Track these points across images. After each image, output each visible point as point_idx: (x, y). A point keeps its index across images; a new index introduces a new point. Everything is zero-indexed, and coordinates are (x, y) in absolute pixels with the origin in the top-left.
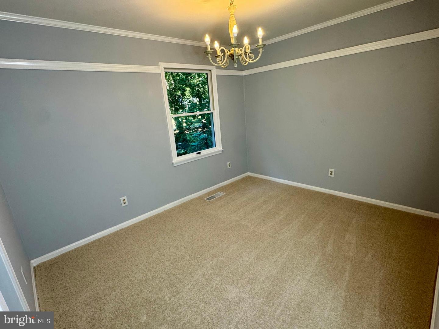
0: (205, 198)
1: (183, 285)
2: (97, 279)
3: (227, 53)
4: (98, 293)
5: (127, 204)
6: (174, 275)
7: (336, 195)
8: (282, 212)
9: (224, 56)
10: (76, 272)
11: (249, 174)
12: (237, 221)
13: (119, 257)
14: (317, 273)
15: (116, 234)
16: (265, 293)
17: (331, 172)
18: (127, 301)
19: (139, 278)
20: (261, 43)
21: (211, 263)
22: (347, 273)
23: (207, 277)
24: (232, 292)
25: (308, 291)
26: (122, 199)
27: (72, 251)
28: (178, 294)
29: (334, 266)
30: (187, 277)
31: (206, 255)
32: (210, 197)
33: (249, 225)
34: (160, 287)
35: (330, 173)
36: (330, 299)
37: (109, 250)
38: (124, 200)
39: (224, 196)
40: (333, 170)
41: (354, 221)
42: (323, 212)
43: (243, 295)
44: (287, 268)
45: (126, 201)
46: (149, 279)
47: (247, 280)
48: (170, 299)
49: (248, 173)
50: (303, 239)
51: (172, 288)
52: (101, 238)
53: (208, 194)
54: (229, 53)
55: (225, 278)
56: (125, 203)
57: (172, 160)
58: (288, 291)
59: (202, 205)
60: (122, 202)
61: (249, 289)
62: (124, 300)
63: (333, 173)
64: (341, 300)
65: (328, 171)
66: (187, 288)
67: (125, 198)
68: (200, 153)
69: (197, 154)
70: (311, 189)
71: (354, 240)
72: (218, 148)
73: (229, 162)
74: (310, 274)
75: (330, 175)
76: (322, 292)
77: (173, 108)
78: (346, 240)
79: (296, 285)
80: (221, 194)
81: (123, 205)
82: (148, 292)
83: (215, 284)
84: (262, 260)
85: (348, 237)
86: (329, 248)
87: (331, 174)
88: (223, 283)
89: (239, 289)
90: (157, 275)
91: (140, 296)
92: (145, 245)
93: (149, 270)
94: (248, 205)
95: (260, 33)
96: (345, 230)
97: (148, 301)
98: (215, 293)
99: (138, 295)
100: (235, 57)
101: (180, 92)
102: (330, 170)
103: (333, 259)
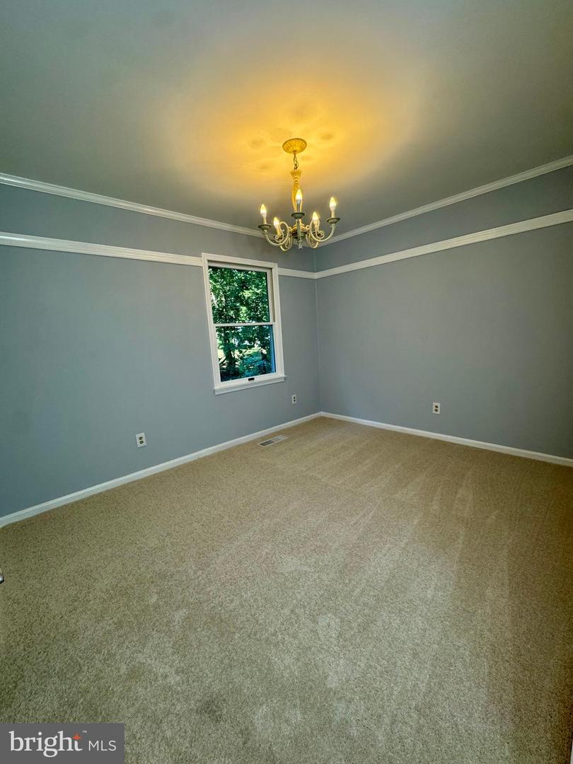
0: (258, 442)
1: (217, 554)
2: (89, 545)
3: (290, 229)
4: (89, 565)
5: (144, 444)
6: (204, 541)
7: (443, 439)
8: (367, 461)
9: (285, 233)
10: (59, 536)
11: (322, 414)
12: (302, 471)
13: (126, 516)
14: (416, 538)
15: (125, 487)
16: (339, 566)
17: (437, 407)
18: (131, 576)
19: (152, 545)
20: (333, 216)
21: (261, 525)
22: (460, 541)
23: (253, 544)
24: (290, 564)
25: (402, 562)
26: (138, 436)
27: (58, 508)
28: (208, 566)
29: (440, 531)
30: (224, 544)
31: (255, 515)
32: (266, 442)
33: (319, 476)
34: (182, 557)
35: (434, 408)
36: (435, 574)
37: (112, 508)
38: (141, 438)
39: (286, 441)
40: (438, 405)
41: (470, 473)
42: (427, 461)
43: (305, 568)
44: (373, 533)
45: (144, 440)
46: (167, 546)
47: (313, 548)
48: (195, 573)
49: (322, 412)
50: (396, 495)
51: (199, 558)
52: (102, 493)
53: (262, 438)
54: (292, 230)
55: (281, 546)
56: (141, 442)
57: (213, 386)
58: (373, 564)
59: (253, 451)
60: (138, 441)
61: (314, 560)
62: (127, 575)
63: (439, 409)
64: (452, 575)
65: (432, 406)
66: (222, 558)
67: (142, 435)
68: (253, 379)
69: (249, 380)
70: (410, 433)
71: (471, 497)
72: (279, 373)
73: (295, 396)
74: (406, 540)
75: (434, 412)
76: (423, 565)
77: (223, 335)
78: (458, 496)
79: (385, 555)
80: (282, 438)
81: (139, 445)
82: (163, 564)
83: (264, 553)
84: (336, 522)
85: (462, 492)
86: (435, 507)
87: (436, 411)
88: (277, 552)
89: (300, 560)
90: (179, 540)
91: (150, 570)
92: (166, 501)
93: (168, 534)
94: (319, 453)
95: (333, 204)
96: (457, 484)
97: (163, 576)
98: (264, 565)
99: (147, 568)
100: (300, 234)
101: (232, 312)
102: (435, 404)
103: (440, 521)
